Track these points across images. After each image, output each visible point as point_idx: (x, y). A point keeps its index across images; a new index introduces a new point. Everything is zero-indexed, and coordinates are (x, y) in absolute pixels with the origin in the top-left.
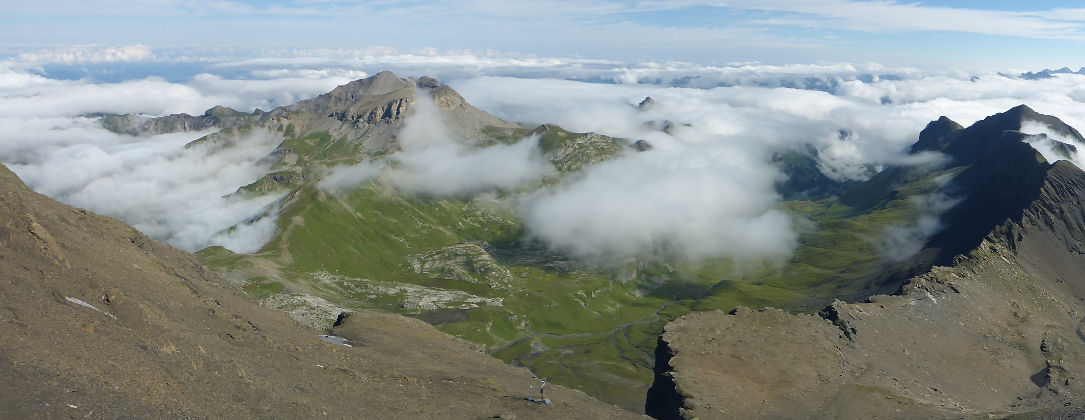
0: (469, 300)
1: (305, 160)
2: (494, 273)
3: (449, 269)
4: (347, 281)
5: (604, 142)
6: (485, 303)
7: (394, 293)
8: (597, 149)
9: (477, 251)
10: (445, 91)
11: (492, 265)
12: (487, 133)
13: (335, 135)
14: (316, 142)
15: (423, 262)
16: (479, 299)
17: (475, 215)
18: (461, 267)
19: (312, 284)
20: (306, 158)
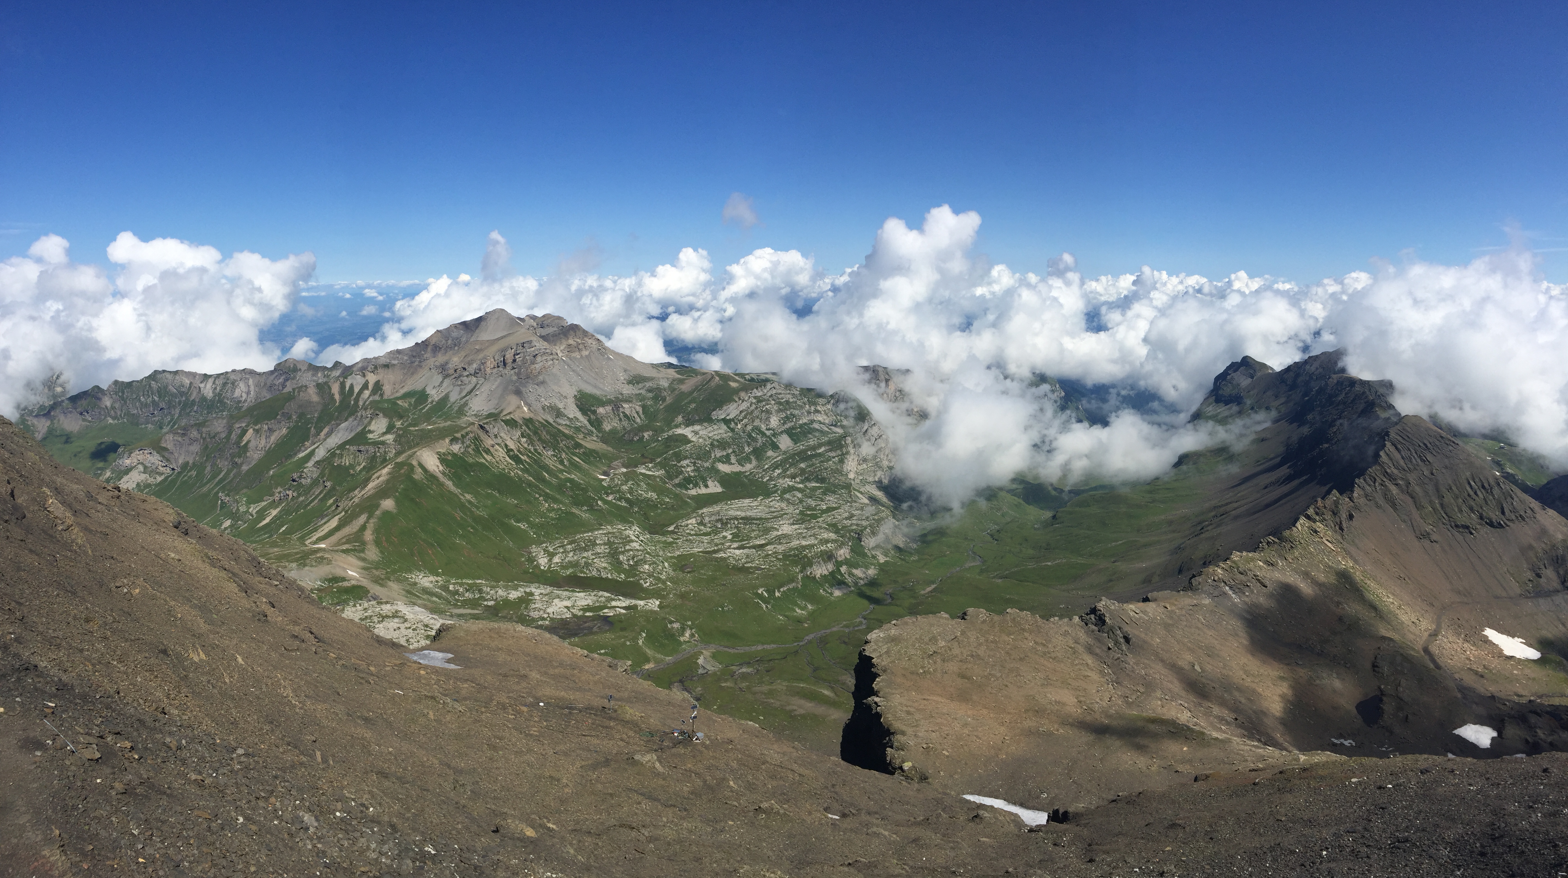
0: (614, 603)
1: (396, 426)
2: (647, 567)
3: (585, 563)
4: (454, 584)
5: (788, 394)
6: (635, 607)
7: (516, 596)
8: (780, 403)
9: (623, 539)
10: (576, 332)
11: (645, 557)
12: (634, 385)
13: (434, 394)
14: (410, 404)
15: (551, 555)
16: (626, 602)
17: (619, 491)
18: (602, 560)
19: (406, 589)
20: (398, 424)
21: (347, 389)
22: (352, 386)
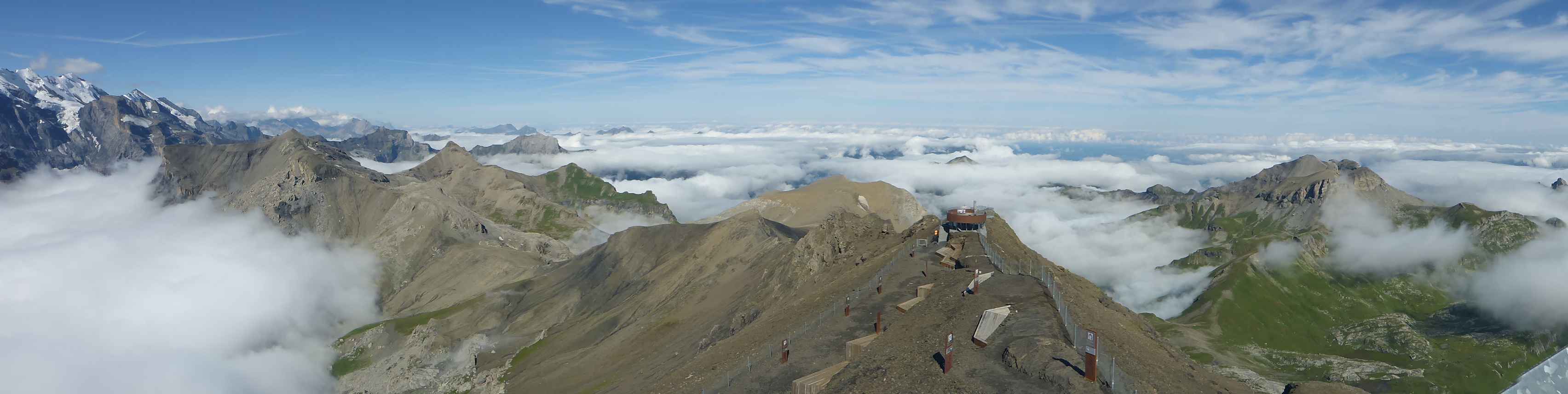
0: (1391, 371)
1: (1234, 237)
2: (1414, 344)
3: (1370, 341)
4: (1275, 353)
5: (1517, 220)
6: (1406, 374)
7: (1320, 365)
8: (1511, 227)
9: (1397, 323)
10: (1365, 173)
11: (1412, 337)
12: (1405, 211)
13: (1262, 214)
14: (1244, 221)
15: (1346, 334)
16: (1400, 371)
17: (1394, 289)
18: (1383, 339)
19: (1241, 356)
20: (1235, 236)
21: (1199, 209)
22: (1202, 207)
